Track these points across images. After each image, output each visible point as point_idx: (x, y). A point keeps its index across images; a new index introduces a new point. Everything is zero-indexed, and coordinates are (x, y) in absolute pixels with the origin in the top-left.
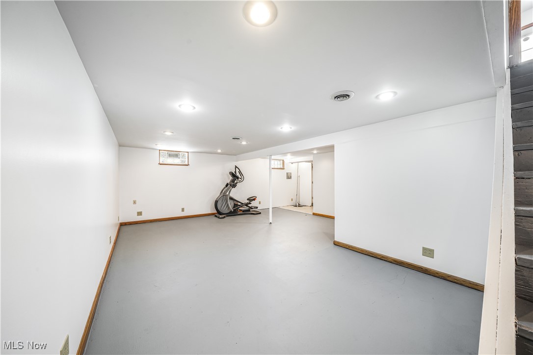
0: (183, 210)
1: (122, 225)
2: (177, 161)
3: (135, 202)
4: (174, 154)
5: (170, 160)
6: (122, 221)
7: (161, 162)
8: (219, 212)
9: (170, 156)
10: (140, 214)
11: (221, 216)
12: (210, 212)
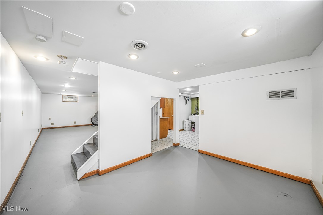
0: (75, 123)
1: (43, 129)
2: (72, 100)
3: (50, 119)
4: (71, 97)
5: (69, 100)
6: (43, 127)
7: (64, 100)
8: (93, 124)
9: (68, 97)
10: (52, 124)
11: (94, 125)
12: (89, 124)
